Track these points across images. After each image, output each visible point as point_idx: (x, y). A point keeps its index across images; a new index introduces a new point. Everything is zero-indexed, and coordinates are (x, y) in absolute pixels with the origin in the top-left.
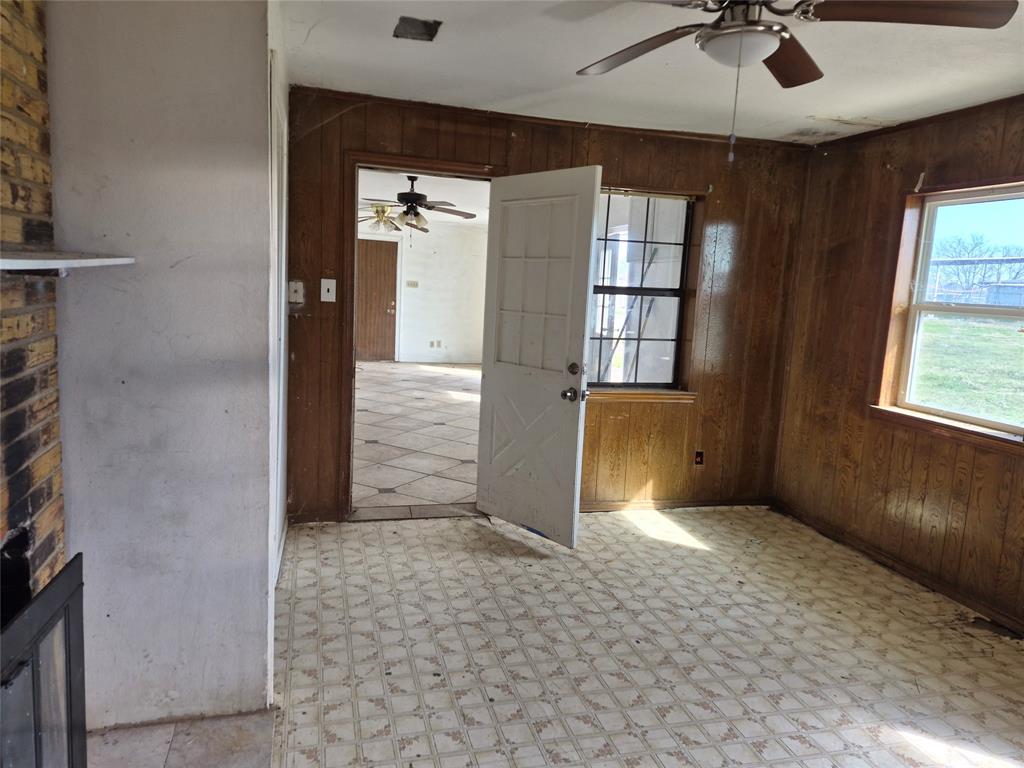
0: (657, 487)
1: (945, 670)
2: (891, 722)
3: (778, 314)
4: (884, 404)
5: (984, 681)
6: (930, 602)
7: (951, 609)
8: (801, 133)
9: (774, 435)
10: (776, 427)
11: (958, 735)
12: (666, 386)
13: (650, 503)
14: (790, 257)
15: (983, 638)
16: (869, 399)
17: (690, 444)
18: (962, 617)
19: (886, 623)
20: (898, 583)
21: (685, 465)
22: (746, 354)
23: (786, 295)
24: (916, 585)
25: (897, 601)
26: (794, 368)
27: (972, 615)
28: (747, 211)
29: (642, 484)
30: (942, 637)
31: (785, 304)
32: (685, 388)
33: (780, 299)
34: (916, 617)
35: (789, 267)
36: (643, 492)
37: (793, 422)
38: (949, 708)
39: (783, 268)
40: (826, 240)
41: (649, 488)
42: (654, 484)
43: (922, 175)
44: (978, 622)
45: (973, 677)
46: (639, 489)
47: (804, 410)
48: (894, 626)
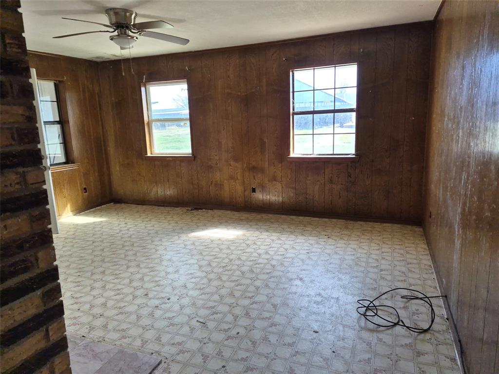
0: (72, 206)
1: (192, 220)
2: (189, 233)
3: (101, 127)
4: (149, 154)
5: (201, 219)
6: (179, 210)
7: (185, 209)
8: (97, 58)
9: (109, 175)
10: (109, 172)
11: (203, 229)
12: (64, 163)
13: (71, 214)
14: (100, 105)
15: (195, 212)
16: (143, 153)
17: (81, 186)
18: (188, 210)
19: (172, 217)
20: (168, 209)
21: (80, 194)
22: (93, 145)
23: (102, 120)
24: (173, 208)
25: (171, 212)
26: (112, 149)
27: (190, 209)
28: (81, 87)
29: (65, 206)
30: (187, 215)
31: (102, 124)
32: (73, 162)
33: (100, 123)
34: (178, 214)
35: (100, 109)
36: (66, 210)
37: (116, 169)
38: (198, 226)
39: (98, 109)
40: (113, 99)
41: (69, 208)
42: (71, 206)
43: (144, 76)
44: (192, 210)
45: (199, 219)
46: (65, 209)
47: (119, 163)
48: (174, 217)
